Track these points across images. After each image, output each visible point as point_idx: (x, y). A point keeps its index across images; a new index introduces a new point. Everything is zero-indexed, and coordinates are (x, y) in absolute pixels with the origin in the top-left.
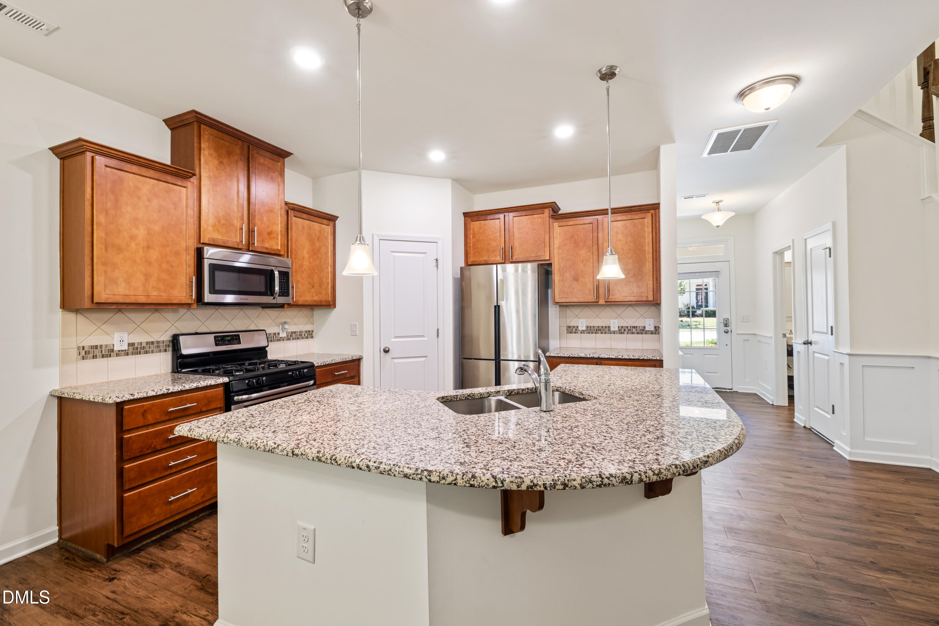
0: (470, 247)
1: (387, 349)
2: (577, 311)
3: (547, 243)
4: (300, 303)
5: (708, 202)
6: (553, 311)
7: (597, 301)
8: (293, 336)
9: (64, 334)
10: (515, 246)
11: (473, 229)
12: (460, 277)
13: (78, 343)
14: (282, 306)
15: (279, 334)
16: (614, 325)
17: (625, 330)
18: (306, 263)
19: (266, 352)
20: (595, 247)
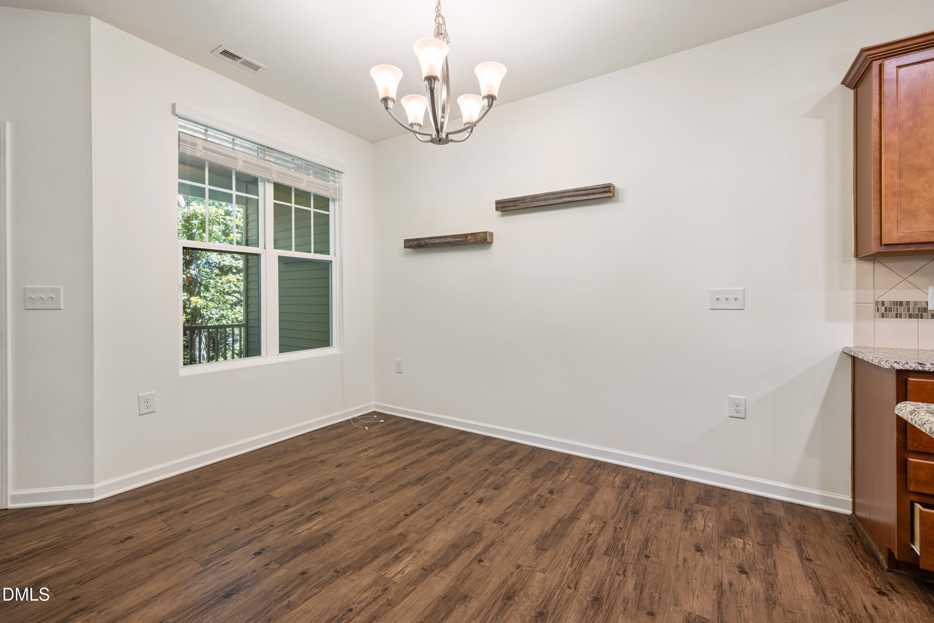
9: (859, 286)
13: (876, 298)
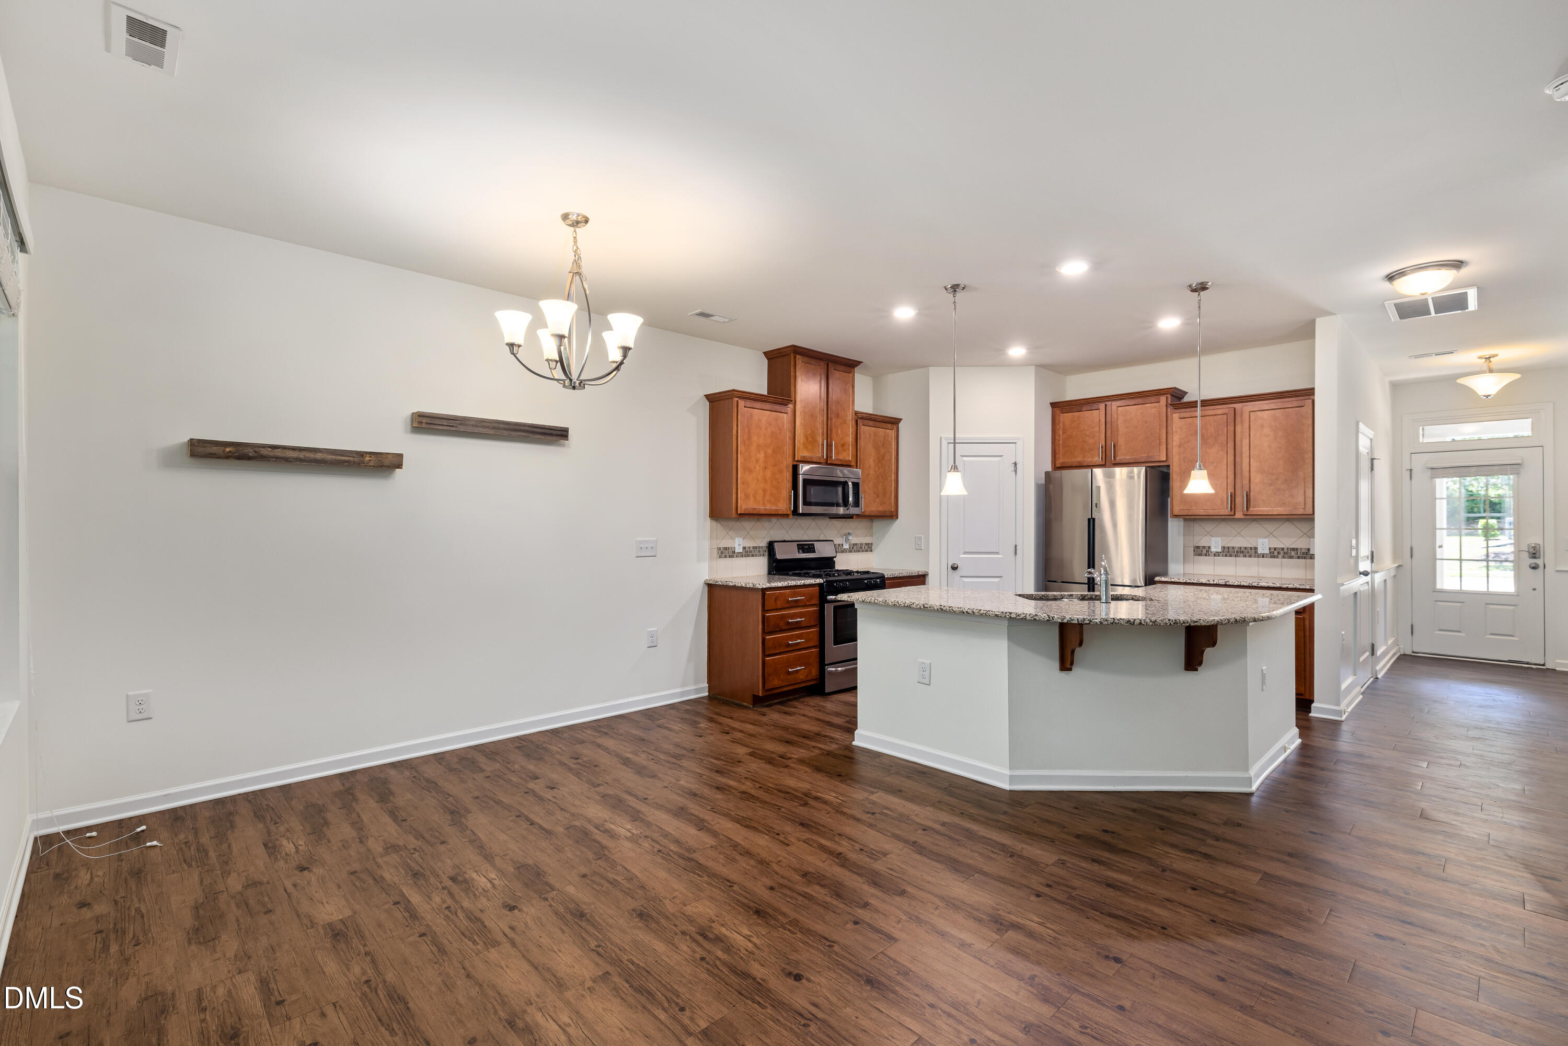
0: (1059, 445)
1: (956, 566)
2: (1209, 527)
3: (1164, 440)
4: (867, 514)
5: (1470, 357)
6: (1174, 528)
7: (1232, 513)
8: (856, 548)
9: (710, 537)
10: (1119, 444)
11: (1064, 422)
12: (1044, 482)
13: (718, 545)
14: (850, 517)
15: (842, 545)
16: (1263, 545)
17: (1279, 553)
18: (872, 472)
19: (834, 562)
20: (1231, 444)
